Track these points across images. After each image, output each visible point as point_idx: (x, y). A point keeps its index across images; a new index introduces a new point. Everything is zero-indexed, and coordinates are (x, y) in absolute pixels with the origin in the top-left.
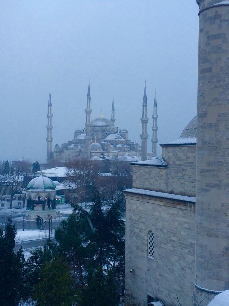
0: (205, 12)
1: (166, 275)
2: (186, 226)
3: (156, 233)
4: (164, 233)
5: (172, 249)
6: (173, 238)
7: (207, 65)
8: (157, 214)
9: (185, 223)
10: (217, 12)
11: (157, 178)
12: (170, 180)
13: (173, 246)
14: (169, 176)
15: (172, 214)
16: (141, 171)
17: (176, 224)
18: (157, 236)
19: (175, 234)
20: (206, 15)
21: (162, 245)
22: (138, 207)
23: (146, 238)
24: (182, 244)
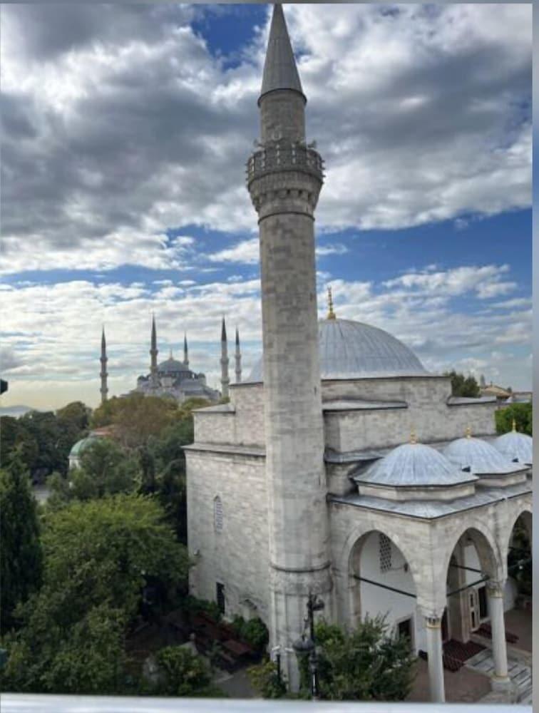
0: (264, 221)
1: (238, 553)
2: (260, 487)
3: (224, 499)
4: (233, 499)
5: (244, 518)
6: (244, 504)
7: (271, 284)
8: (225, 474)
9: (259, 483)
10: (278, 221)
11: (224, 428)
12: (239, 430)
13: (244, 515)
14: (237, 424)
15: (243, 473)
16: (204, 421)
17: (248, 485)
18: (225, 503)
19: (246, 499)
20: (265, 224)
21: (232, 515)
22: (201, 467)
23: (212, 507)
24: (255, 510)
